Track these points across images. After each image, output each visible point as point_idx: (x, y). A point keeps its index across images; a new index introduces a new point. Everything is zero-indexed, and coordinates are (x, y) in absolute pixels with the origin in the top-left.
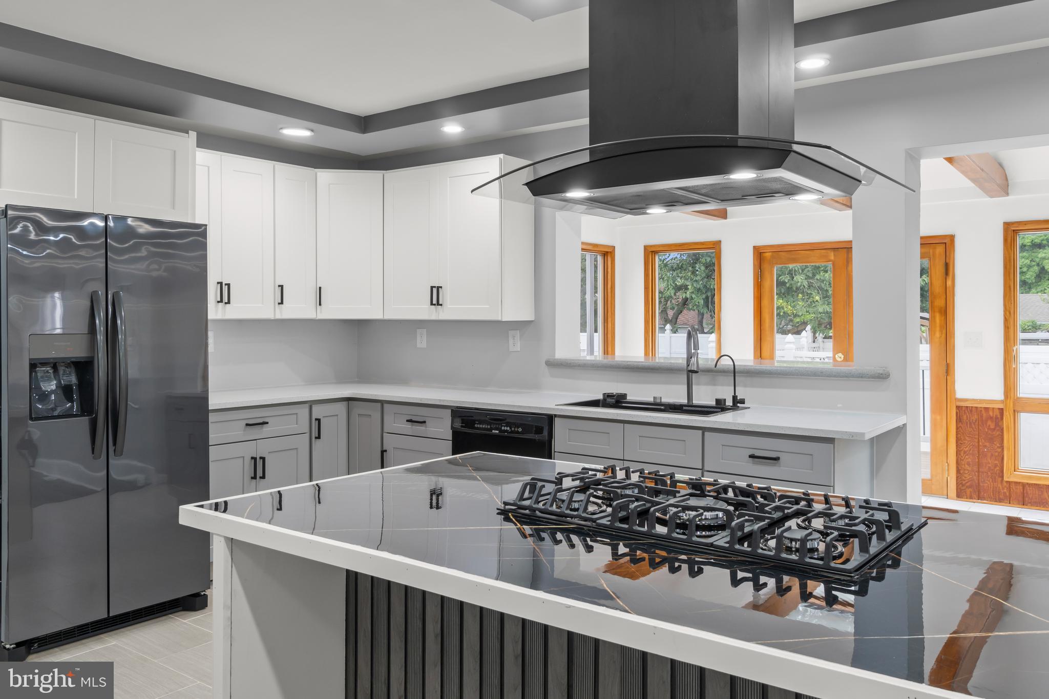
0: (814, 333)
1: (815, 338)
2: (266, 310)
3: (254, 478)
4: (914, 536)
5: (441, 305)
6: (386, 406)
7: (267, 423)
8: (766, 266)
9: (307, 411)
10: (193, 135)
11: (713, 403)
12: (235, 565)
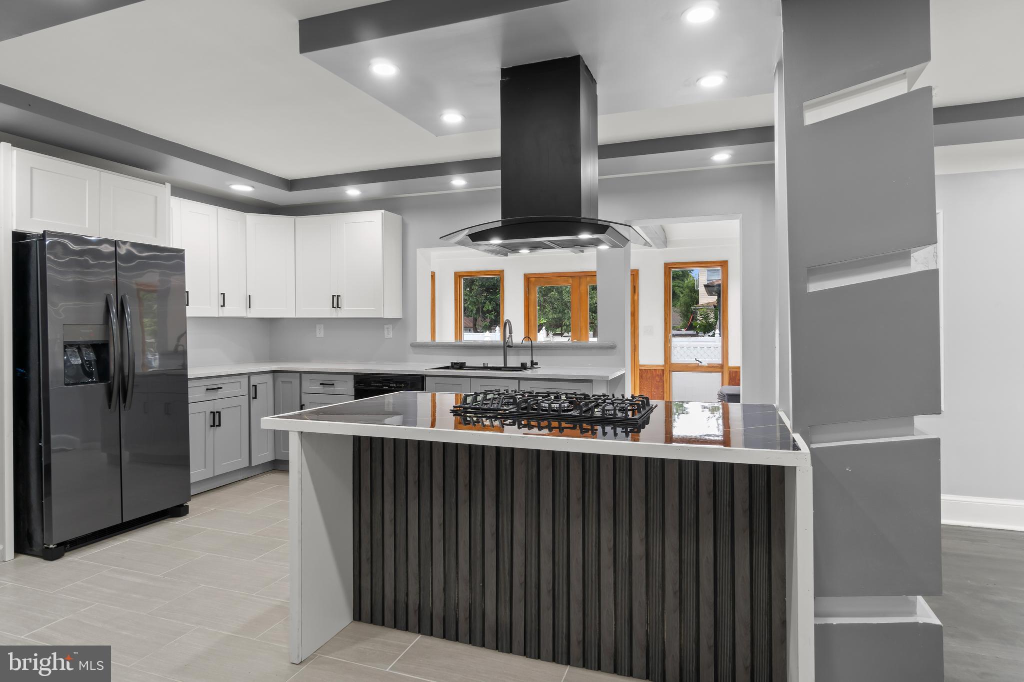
0: (547, 331)
1: (548, 335)
2: (214, 311)
3: (213, 426)
4: (654, 410)
5: (340, 308)
6: (303, 375)
7: (221, 388)
8: (531, 286)
9: (247, 379)
10: (168, 186)
11: (520, 366)
12: (304, 450)
